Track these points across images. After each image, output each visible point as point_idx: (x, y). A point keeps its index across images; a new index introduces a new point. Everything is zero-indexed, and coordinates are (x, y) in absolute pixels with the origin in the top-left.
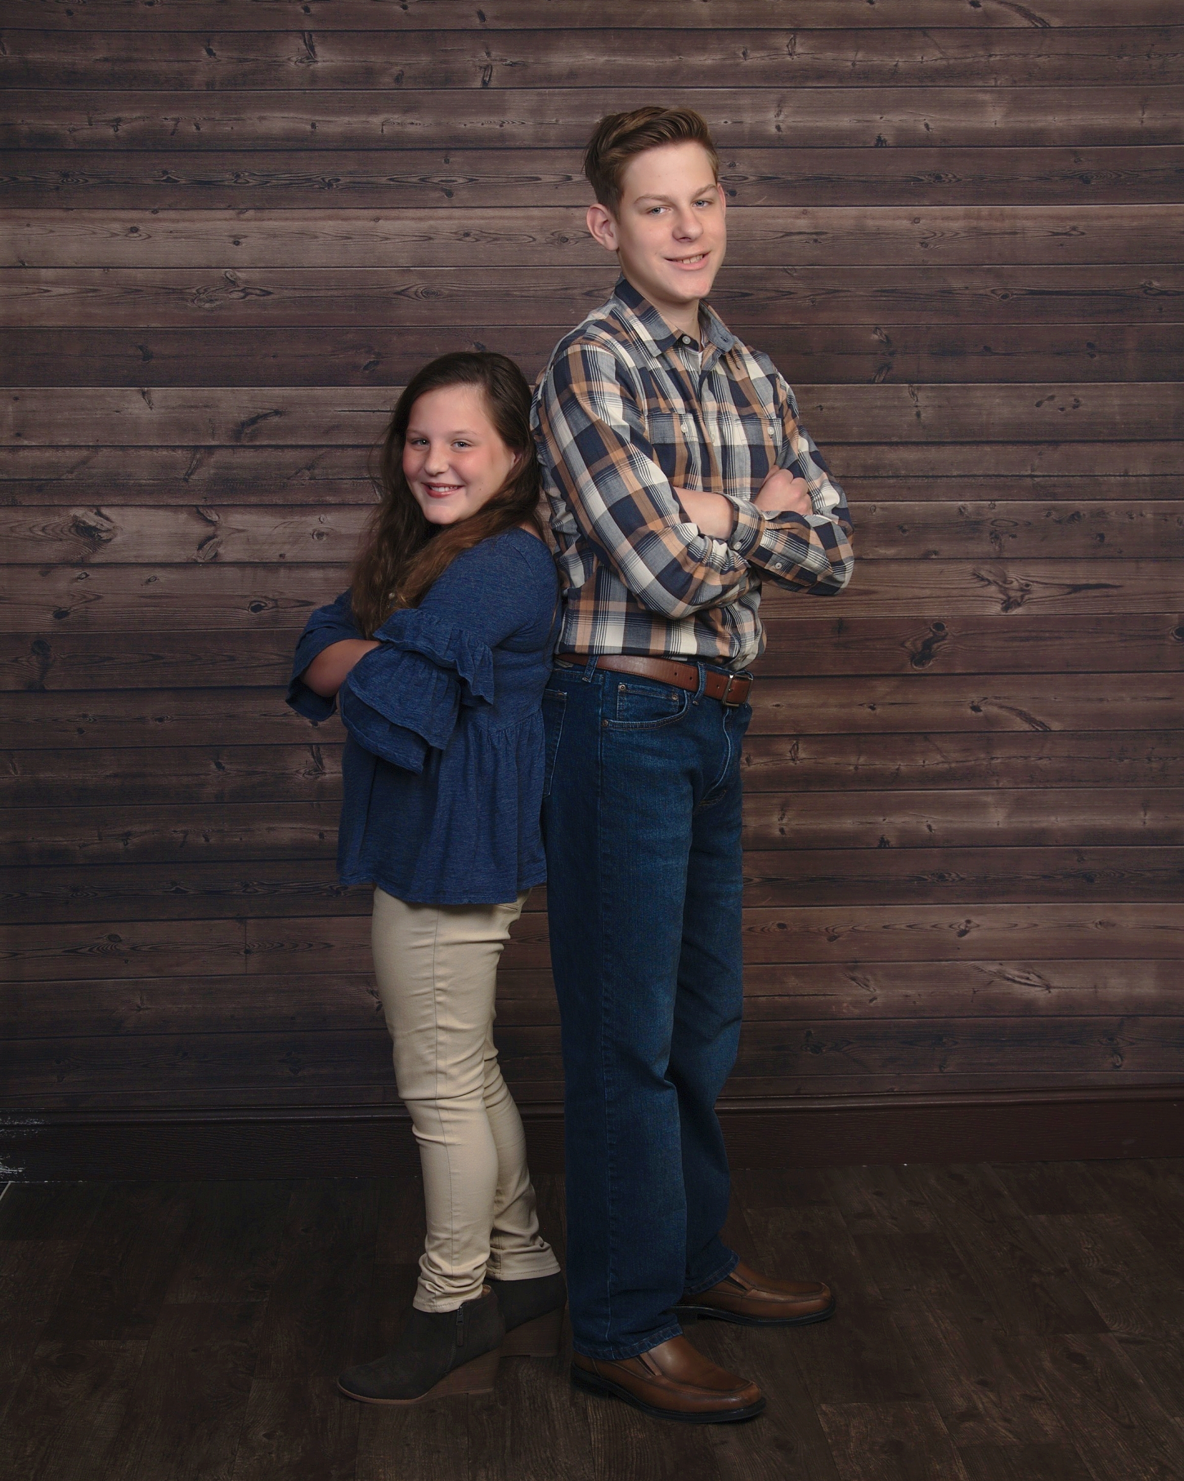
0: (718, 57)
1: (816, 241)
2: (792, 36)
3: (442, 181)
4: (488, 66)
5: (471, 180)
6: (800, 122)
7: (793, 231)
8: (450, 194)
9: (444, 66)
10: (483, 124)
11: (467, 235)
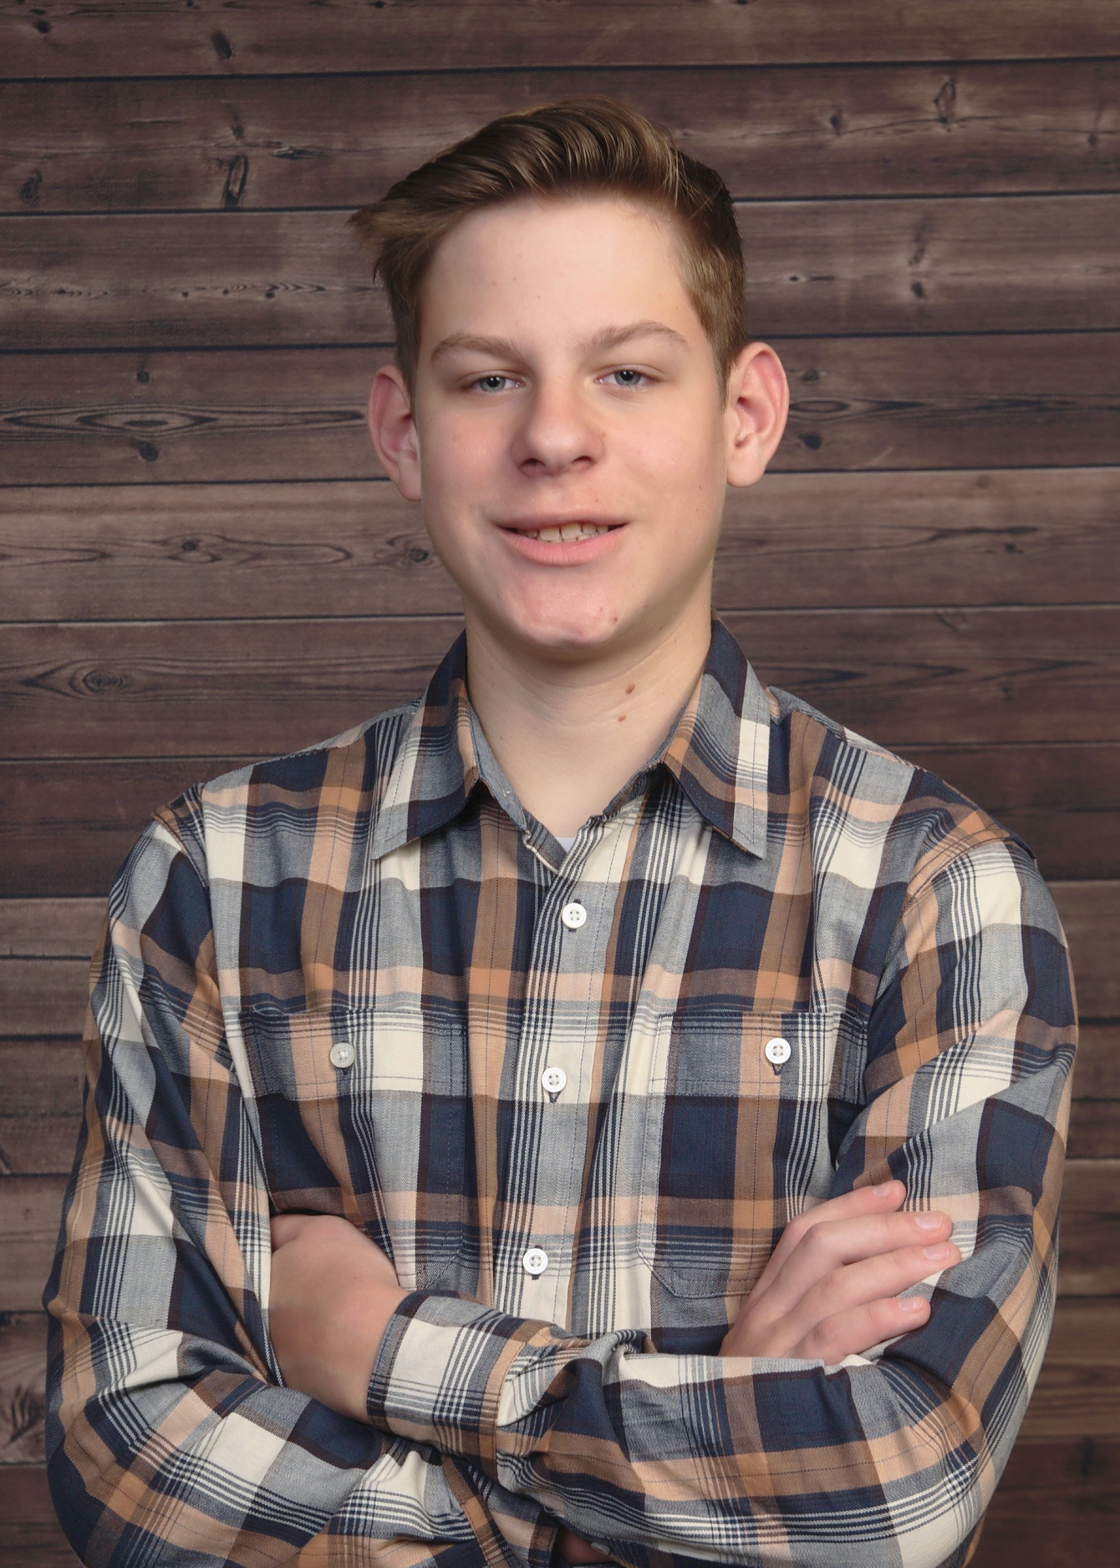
0: (775, 128)
1: (1010, 548)
2: (947, 79)
3: (132, 423)
4: (237, 158)
5: (200, 420)
6: (969, 274)
7: (955, 526)
8: (149, 452)
9: (136, 159)
10: (226, 292)
11: (191, 546)
